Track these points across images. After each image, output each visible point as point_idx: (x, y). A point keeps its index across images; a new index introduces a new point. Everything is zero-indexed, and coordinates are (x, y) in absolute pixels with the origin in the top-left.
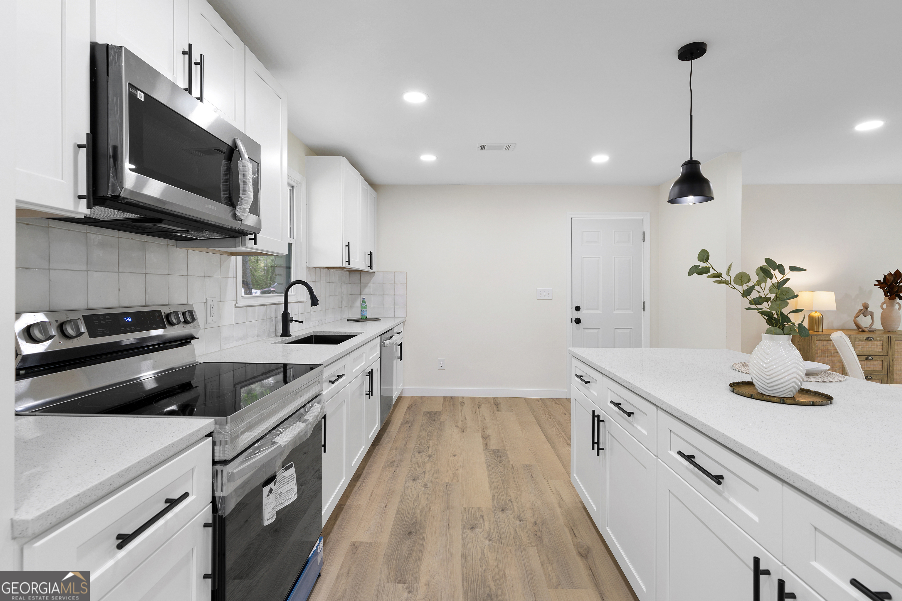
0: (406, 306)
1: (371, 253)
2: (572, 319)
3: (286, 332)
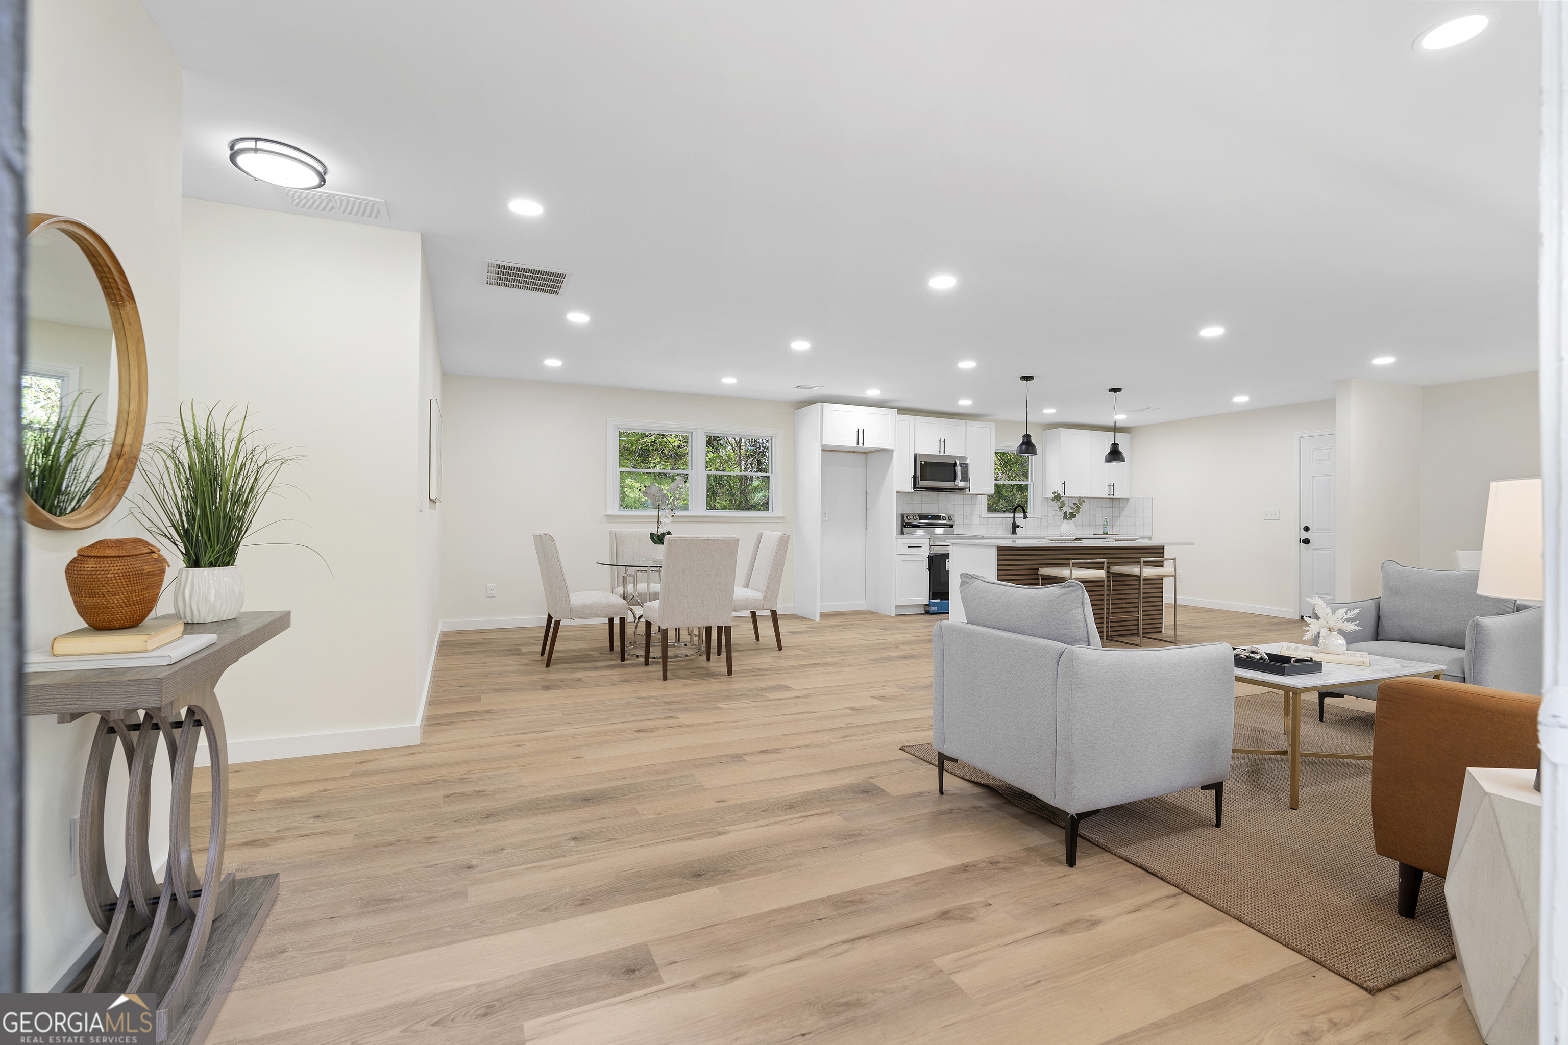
0: (1152, 525)
1: (1112, 484)
2: (1300, 539)
3: (1014, 532)
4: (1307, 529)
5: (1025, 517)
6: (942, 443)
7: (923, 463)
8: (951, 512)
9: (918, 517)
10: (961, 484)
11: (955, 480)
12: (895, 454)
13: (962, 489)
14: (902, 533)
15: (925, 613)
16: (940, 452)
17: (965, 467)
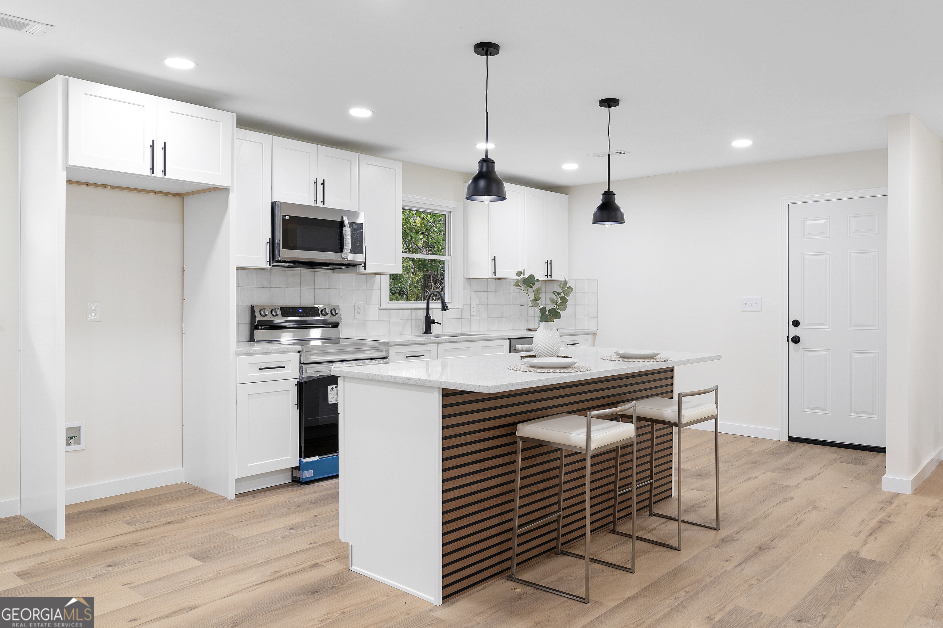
0: (597, 317)
1: (549, 262)
2: (788, 337)
3: (427, 331)
4: (796, 323)
5: (444, 308)
6: (320, 187)
7: (287, 218)
8: (335, 302)
9: (279, 312)
10: (350, 257)
11: (341, 250)
12: (232, 197)
13: (353, 265)
14: (252, 339)
15: (293, 481)
16: (316, 201)
17: (358, 229)
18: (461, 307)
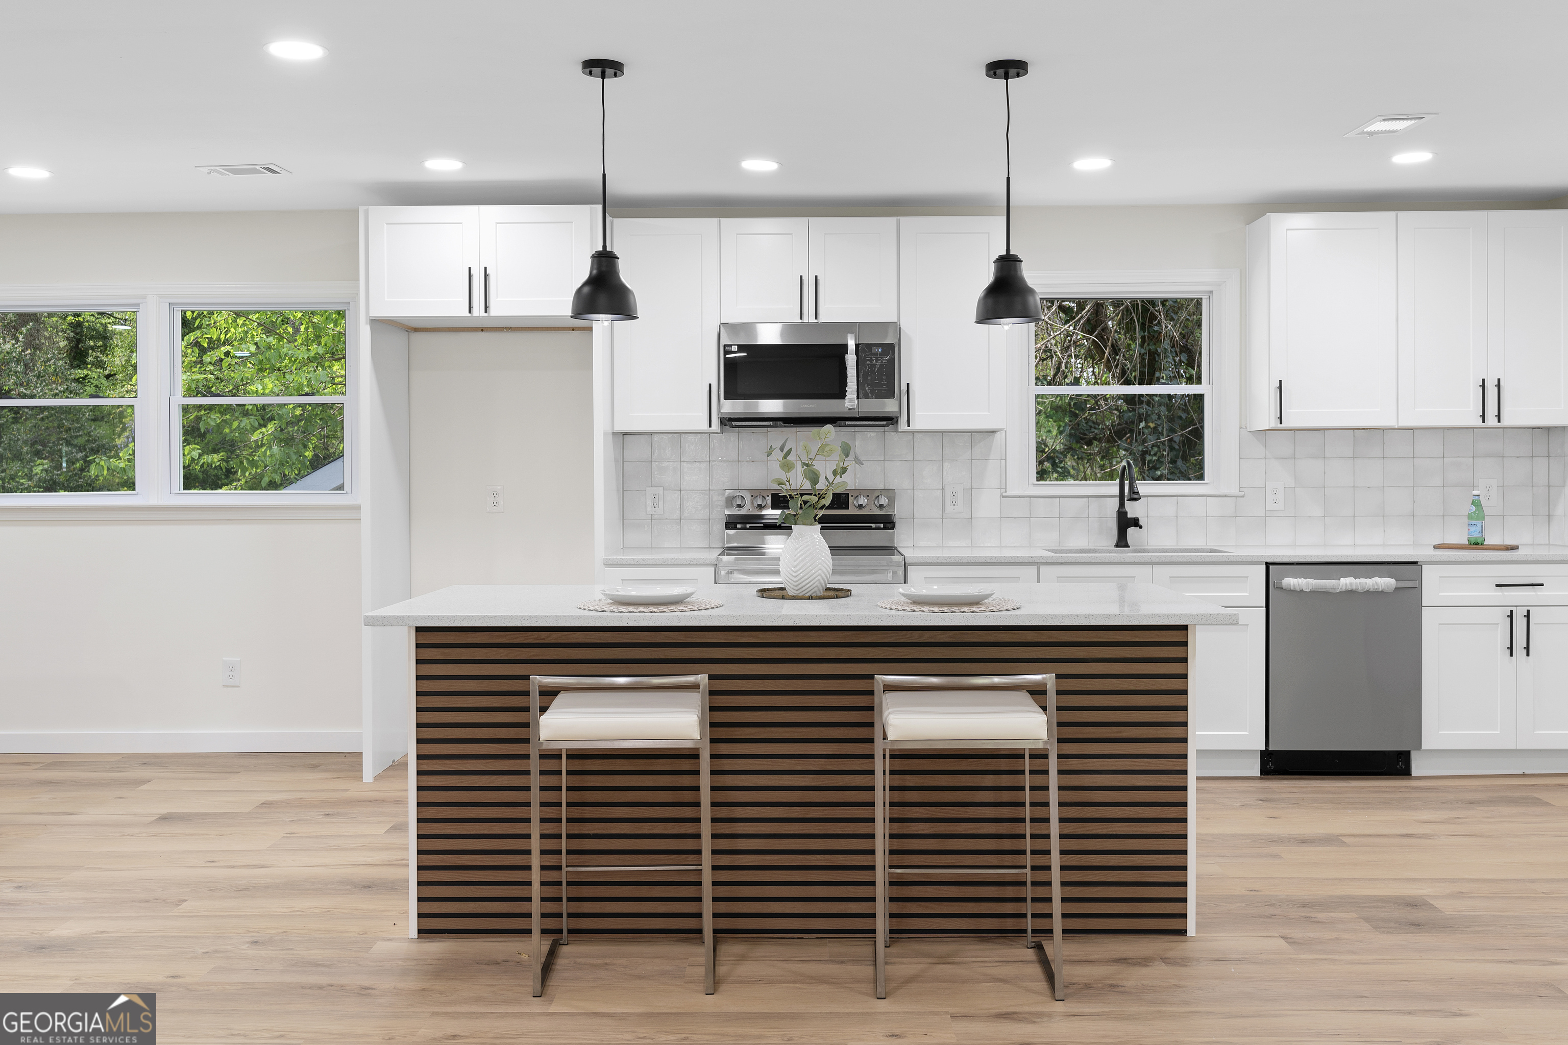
1: (1491, 383)
3: (1122, 541)
6: (811, 290)
7: (734, 349)
9: (769, 499)
13: (878, 419)
16: (801, 314)
17: (883, 354)
18: (1236, 492)
